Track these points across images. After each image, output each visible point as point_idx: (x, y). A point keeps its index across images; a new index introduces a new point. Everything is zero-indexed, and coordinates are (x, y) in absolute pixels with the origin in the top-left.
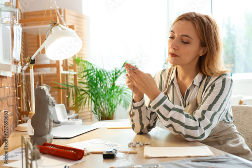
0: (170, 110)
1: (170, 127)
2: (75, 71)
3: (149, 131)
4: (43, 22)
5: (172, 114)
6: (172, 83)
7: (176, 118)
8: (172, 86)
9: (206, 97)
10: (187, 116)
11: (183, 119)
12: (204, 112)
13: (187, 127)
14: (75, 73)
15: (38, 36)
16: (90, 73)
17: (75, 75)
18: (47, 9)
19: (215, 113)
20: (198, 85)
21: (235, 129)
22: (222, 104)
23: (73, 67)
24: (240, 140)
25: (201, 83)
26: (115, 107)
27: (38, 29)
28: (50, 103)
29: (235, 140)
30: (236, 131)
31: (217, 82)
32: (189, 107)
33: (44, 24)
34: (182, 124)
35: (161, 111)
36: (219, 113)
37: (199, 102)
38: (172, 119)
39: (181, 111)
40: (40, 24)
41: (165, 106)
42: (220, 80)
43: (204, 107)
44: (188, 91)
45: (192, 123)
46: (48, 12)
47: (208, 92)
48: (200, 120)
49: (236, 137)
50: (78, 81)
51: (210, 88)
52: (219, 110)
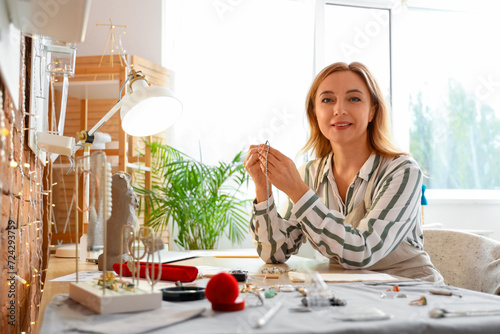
0: (323, 216)
1: (322, 246)
2: (147, 165)
3: (287, 258)
4: (96, 75)
5: (326, 223)
6: (326, 179)
7: (332, 230)
8: (325, 185)
9: (379, 198)
10: (348, 229)
11: (343, 234)
12: (372, 222)
13: (347, 247)
14: (148, 169)
15: (83, 101)
16: (175, 170)
17: (147, 174)
18: (104, 53)
19: (391, 224)
20: (366, 178)
21: (428, 260)
22: (404, 210)
23: (144, 159)
24: (436, 278)
25: (370, 175)
26: (215, 235)
27: (83, 86)
28: (133, 201)
29: (428, 277)
30: (430, 263)
31: (395, 175)
32: (352, 215)
33: (98, 79)
34: (340, 240)
35: (309, 219)
36: (398, 225)
37: (367, 205)
38: (325, 231)
39: (340, 221)
40: (91, 79)
41: (317, 210)
42: (401, 171)
43: (373, 213)
44: (352, 190)
45: (355, 240)
46: (107, 58)
47: (381, 190)
48: (367, 234)
49: (430, 273)
50: (151, 184)
51: (385, 183)
52: (398, 220)
